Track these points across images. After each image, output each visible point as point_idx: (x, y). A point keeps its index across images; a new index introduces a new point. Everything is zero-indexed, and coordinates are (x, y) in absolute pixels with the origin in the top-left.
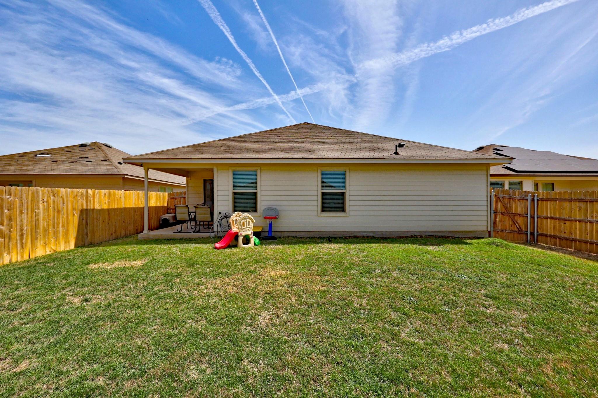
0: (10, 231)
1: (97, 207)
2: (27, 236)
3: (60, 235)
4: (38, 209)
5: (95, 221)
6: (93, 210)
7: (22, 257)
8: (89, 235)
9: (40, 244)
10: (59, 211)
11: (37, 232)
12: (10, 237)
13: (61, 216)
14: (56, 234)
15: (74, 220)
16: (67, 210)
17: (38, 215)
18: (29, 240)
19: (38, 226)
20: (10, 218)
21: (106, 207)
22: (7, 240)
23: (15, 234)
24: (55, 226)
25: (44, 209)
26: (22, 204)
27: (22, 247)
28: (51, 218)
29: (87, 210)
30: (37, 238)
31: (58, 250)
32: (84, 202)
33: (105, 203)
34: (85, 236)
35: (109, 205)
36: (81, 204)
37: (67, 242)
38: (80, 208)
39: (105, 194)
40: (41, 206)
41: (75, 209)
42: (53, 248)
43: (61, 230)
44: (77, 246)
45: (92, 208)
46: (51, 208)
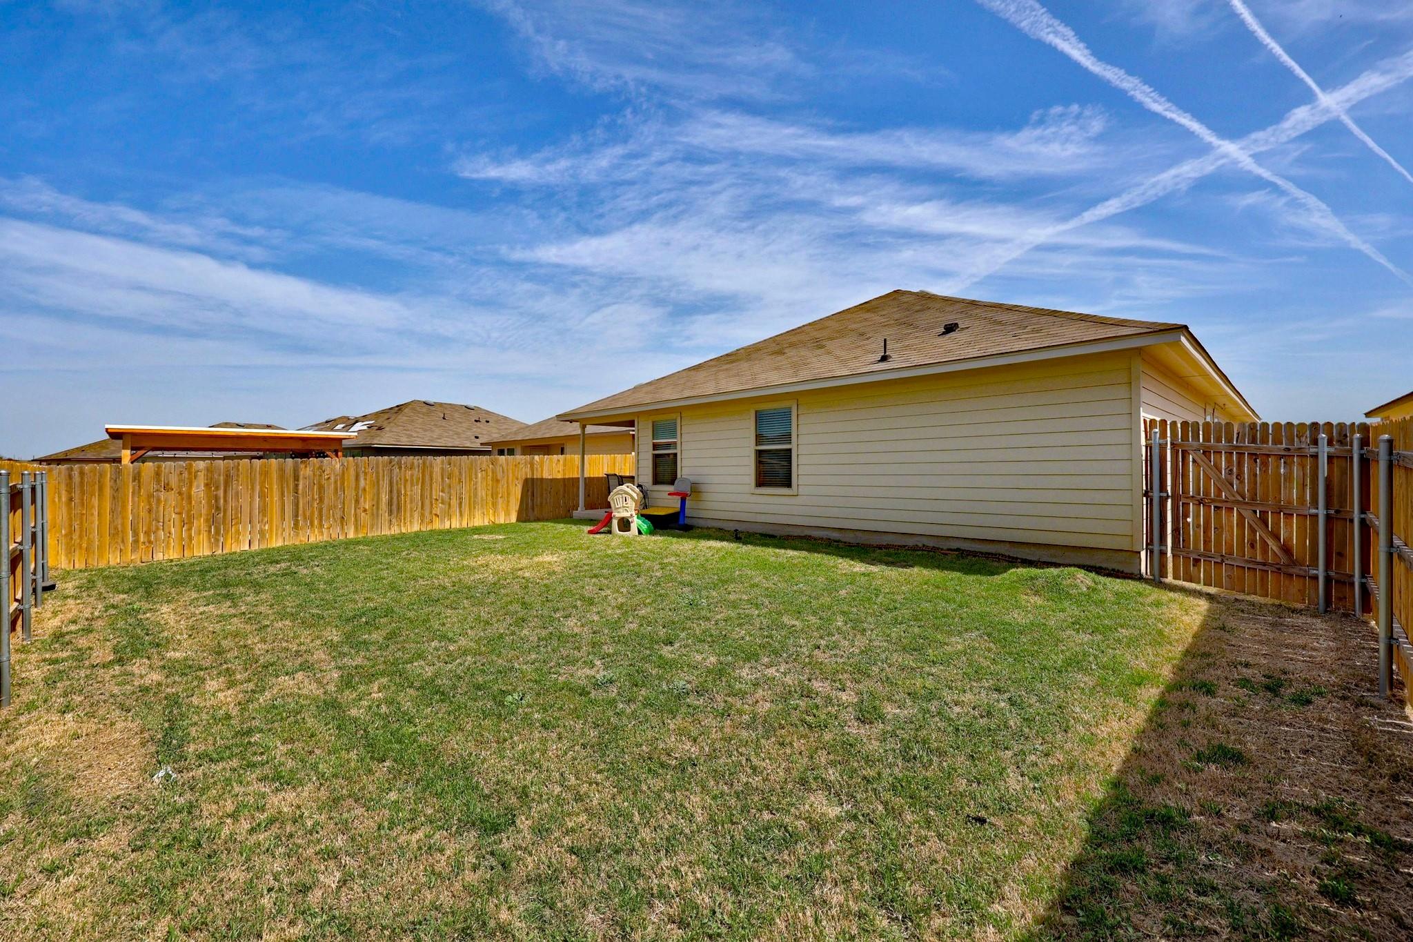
0: (450, 499)
1: (546, 475)
2: (465, 505)
3: (500, 506)
4: (476, 478)
5: (544, 492)
6: (542, 479)
7: (461, 524)
8: (536, 510)
9: (478, 514)
10: (498, 481)
11: (474, 501)
12: (450, 505)
13: (500, 486)
14: (494, 505)
15: (517, 491)
16: (508, 480)
17: (476, 484)
18: (467, 509)
19: (475, 495)
20: (450, 487)
21: (559, 476)
22: (447, 507)
23: (454, 502)
24: (494, 495)
25: (483, 478)
26: (460, 473)
27: (461, 515)
28: (490, 488)
29: (533, 479)
30: (475, 508)
31: (497, 522)
32: (528, 470)
33: (559, 472)
34: (530, 510)
35: (564, 474)
36: (525, 472)
37: (508, 514)
38: (524, 477)
39: (559, 461)
40: (480, 475)
41: (517, 479)
42: (493, 519)
43: (500, 500)
44: (519, 520)
45: (539, 477)
46: (489, 478)
